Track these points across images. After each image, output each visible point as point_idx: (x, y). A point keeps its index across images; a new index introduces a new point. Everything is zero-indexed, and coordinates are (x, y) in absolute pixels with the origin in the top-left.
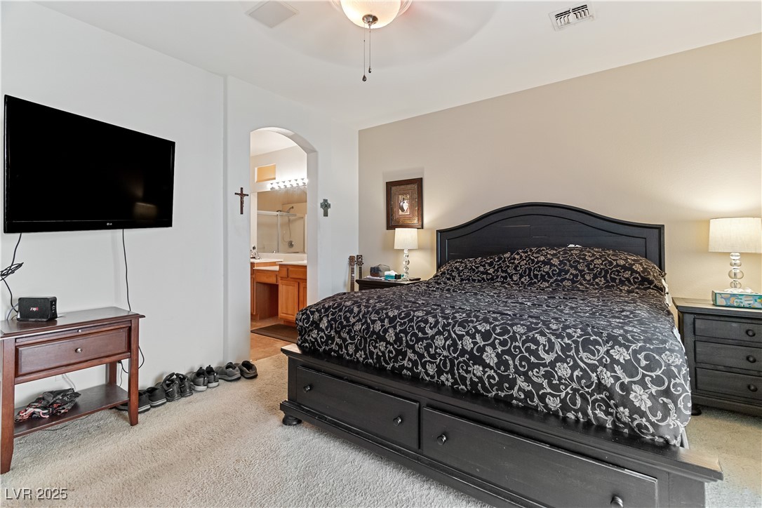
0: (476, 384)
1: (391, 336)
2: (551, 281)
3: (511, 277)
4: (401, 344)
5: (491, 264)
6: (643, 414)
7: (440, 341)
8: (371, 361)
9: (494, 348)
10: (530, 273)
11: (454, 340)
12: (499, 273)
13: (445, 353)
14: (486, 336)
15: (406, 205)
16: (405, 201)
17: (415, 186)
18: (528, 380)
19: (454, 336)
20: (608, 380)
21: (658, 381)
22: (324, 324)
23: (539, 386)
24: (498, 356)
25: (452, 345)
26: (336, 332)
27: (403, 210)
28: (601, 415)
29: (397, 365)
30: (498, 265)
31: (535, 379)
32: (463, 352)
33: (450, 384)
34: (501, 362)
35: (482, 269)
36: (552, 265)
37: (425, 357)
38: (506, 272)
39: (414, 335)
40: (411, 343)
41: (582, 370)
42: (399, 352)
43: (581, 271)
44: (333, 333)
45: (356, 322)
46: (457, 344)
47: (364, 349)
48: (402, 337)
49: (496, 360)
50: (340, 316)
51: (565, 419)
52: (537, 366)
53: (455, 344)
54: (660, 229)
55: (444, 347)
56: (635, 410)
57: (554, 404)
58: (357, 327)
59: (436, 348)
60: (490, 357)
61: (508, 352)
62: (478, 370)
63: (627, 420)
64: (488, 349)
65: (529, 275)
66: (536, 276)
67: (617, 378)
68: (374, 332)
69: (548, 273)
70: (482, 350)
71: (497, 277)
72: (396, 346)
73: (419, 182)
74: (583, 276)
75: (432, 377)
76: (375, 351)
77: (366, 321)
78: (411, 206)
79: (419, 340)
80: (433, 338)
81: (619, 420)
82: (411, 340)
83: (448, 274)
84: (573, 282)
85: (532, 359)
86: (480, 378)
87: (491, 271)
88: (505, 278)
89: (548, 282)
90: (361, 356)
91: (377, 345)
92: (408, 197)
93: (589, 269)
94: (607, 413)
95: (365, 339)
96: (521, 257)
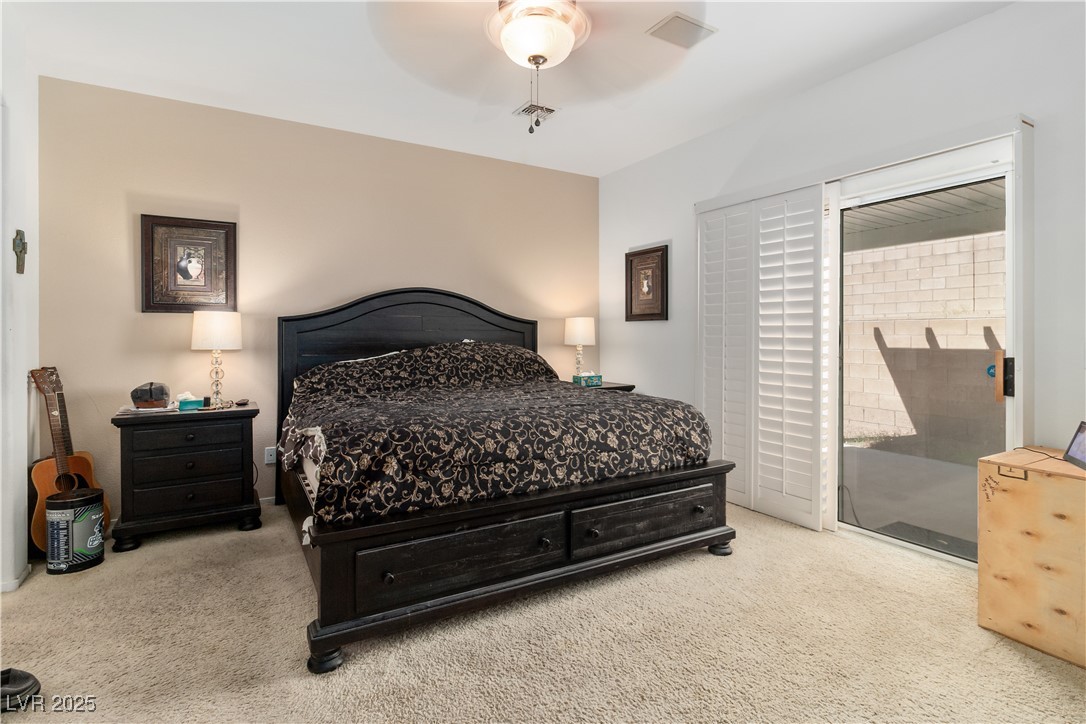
0: (603, 469)
1: (513, 451)
2: (483, 379)
3: (437, 380)
4: (527, 456)
5: (399, 366)
6: (700, 448)
7: (568, 440)
8: (484, 493)
9: (614, 432)
10: (457, 372)
11: (580, 435)
12: (418, 376)
13: (575, 451)
14: (604, 424)
15: (195, 267)
16: (194, 260)
17: (223, 235)
18: (640, 451)
19: (579, 431)
20: (681, 433)
21: (699, 425)
22: (392, 467)
23: (645, 453)
24: (618, 438)
25: (580, 440)
26: (415, 472)
27: (186, 274)
28: (679, 457)
29: (521, 484)
30: (410, 366)
31: (643, 448)
32: (591, 443)
33: (579, 481)
34: (622, 442)
35: (388, 373)
36: (478, 362)
37: (554, 462)
38: (427, 374)
39: (541, 441)
40: (539, 452)
41: (667, 431)
42: (522, 469)
43: (503, 366)
44: (409, 477)
45: (455, 448)
46: (584, 438)
47: (472, 482)
48: (527, 449)
49: (617, 442)
50: (421, 447)
51: (660, 470)
52: (643, 437)
53: (582, 439)
54: (534, 324)
55: (573, 445)
56: (697, 447)
57: (655, 462)
58: (460, 454)
59: (566, 448)
60: (613, 441)
61: (623, 432)
62: (604, 456)
63: (693, 454)
64: (610, 434)
65: (458, 375)
66: (465, 375)
67: (683, 430)
68: (487, 454)
69: (476, 371)
70: (605, 437)
71: (420, 381)
72: (518, 462)
73: (230, 231)
74: (505, 371)
75: (562, 480)
76: (489, 478)
77: (471, 444)
78: (208, 272)
79: (547, 445)
80: (560, 439)
81: (688, 457)
82: (538, 449)
83: (339, 384)
84: (502, 378)
85: (640, 432)
86: (606, 464)
87: (403, 374)
88: (429, 381)
89: (480, 380)
90: (466, 493)
91: (491, 469)
92: (202, 252)
93: (508, 364)
94: (682, 455)
95: (471, 467)
96: (438, 355)
